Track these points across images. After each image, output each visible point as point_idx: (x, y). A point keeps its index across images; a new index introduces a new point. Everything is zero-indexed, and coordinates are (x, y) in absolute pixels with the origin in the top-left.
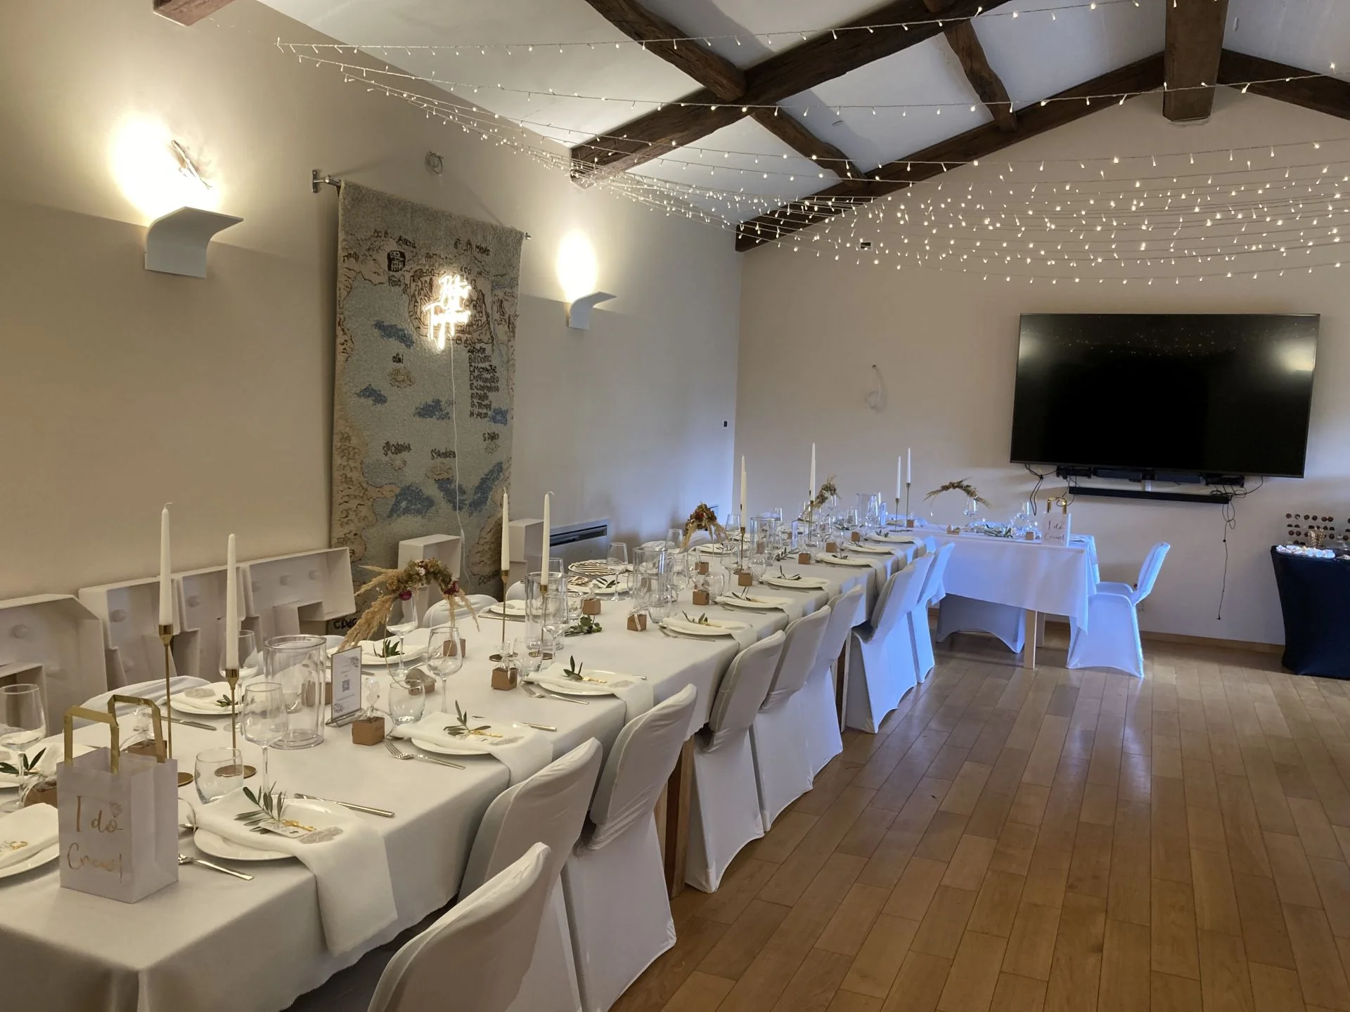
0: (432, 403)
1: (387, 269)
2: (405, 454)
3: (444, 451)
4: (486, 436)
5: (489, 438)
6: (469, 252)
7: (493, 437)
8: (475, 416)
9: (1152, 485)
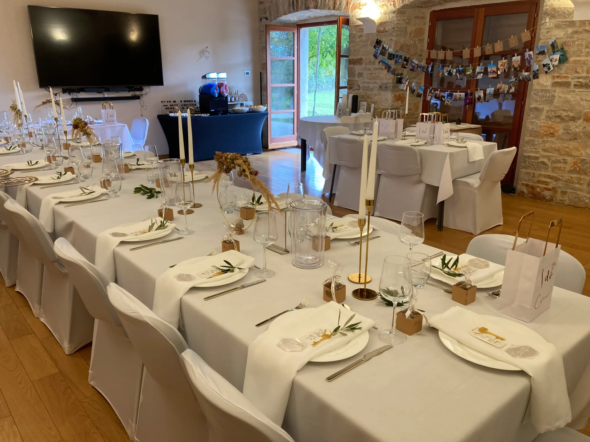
9: (107, 94)
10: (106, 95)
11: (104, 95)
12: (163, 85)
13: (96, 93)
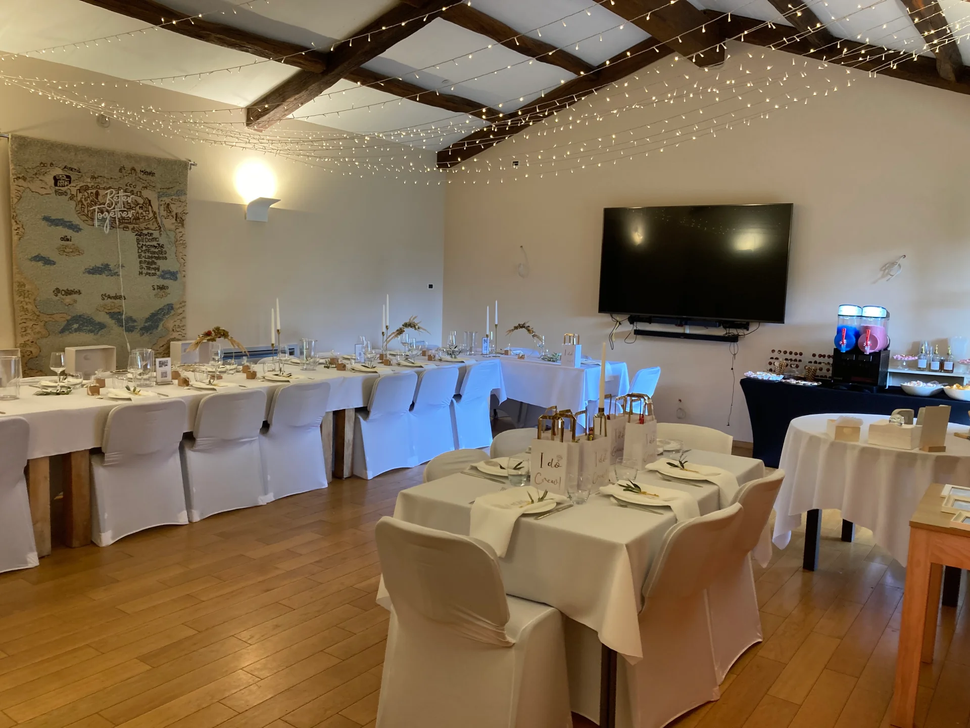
0: (101, 266)
1: (53, 185)
2: (75, 296)
3: (114, 295)
4: (156, 287)
5: (157, 289)
6: (134, 175)
7: (162, 288)
8: (144, 275)
9: (690, 329)
10: (688, 331)
11: (684, 329)
12: (784, 323)
13: (674, 326)
